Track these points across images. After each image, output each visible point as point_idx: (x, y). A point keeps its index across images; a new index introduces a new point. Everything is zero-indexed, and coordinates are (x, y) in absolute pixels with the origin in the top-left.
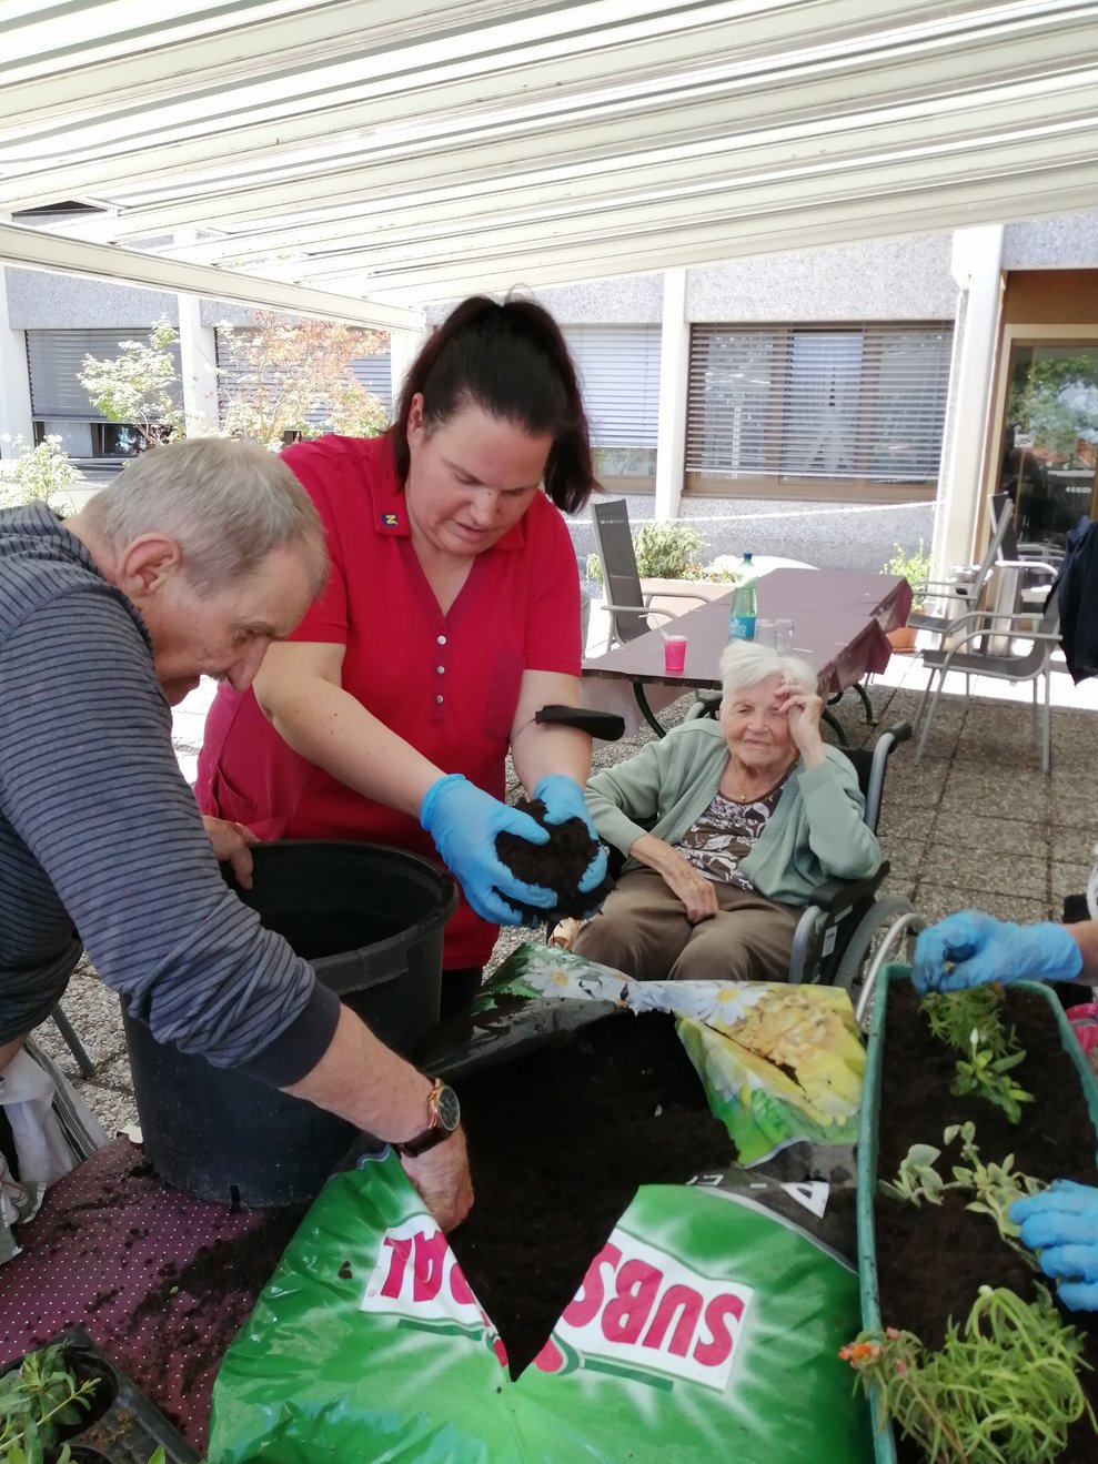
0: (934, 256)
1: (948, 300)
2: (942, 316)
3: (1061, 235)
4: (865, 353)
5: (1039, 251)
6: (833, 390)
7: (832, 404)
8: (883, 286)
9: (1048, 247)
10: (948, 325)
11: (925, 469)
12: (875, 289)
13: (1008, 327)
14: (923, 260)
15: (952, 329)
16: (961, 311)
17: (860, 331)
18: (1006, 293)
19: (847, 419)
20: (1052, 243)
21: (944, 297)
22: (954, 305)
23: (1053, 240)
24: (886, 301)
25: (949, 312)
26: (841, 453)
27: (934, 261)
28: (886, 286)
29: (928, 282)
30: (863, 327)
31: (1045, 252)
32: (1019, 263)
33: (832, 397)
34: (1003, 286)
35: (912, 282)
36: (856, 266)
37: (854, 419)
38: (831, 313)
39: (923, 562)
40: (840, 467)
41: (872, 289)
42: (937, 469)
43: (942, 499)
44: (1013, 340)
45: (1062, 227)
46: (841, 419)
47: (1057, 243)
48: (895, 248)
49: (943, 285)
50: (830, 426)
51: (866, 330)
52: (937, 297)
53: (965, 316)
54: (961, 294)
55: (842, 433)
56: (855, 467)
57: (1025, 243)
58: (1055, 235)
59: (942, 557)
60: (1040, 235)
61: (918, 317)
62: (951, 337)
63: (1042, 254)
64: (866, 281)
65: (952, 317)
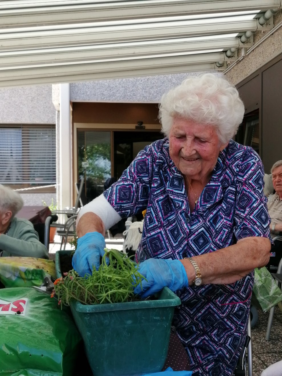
0: (45, 101)
1: (52, 117)
2: (51, 122)
3: (89, 90)
4: (23, 142)
5: (82, 96)
6: (11, 150)
7: (12, 156)
8: (27, 111)
9: (85, 94)
10: (53, 126)
11: (51, 179)
12: (24, 112)
13: (75, 124)
14: (42, 102)
15: (55, 128)
16: (57, 118)
17: (20, 128)
18: (73, 112)
19: (18, 161)
20: (86, 93)
21: (50, 116)
22: (55, 119)
23: (87, 92)
24: (29, 117)
25: (53, 121)
26: (17, 174)
27: (45, 103)
28: (28, 111)
29: (44, 110)
30: (21, 126)
31: (85, 96)
32: (76, 99)
33: (11, 153)
34: (71, 110)
35: (38, 110)
36: (16, 104)
37: (21, 161)
38: (8, 121)
39: (54, 207)
40: (17, 179)
41: (23, 112)
42: (55, 179)
43: (58, 183)
44: (77, 129)
45: (89, 88)
46: (16, 161)
47: (88, 93)
48: (30, 98)
49: (50, 111)
50: (12, 164)
51: (23, 128)
52: (48, 116)
53: (59, 120)
54: (57, 112)
55: (17, 166)
56: (23, 179)
57: (77, 93)
58: (87, 91)
59: (61, 204)
60: (82, 90)
61: (42, 123)
62: (55, 131)
63: (83, 97)
64: (21, 109)
65: (54, 123)
